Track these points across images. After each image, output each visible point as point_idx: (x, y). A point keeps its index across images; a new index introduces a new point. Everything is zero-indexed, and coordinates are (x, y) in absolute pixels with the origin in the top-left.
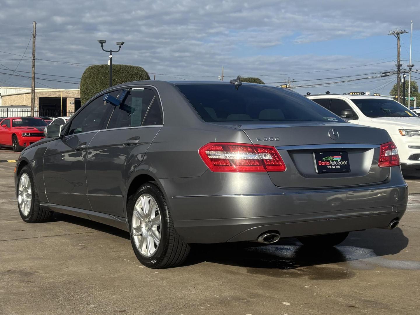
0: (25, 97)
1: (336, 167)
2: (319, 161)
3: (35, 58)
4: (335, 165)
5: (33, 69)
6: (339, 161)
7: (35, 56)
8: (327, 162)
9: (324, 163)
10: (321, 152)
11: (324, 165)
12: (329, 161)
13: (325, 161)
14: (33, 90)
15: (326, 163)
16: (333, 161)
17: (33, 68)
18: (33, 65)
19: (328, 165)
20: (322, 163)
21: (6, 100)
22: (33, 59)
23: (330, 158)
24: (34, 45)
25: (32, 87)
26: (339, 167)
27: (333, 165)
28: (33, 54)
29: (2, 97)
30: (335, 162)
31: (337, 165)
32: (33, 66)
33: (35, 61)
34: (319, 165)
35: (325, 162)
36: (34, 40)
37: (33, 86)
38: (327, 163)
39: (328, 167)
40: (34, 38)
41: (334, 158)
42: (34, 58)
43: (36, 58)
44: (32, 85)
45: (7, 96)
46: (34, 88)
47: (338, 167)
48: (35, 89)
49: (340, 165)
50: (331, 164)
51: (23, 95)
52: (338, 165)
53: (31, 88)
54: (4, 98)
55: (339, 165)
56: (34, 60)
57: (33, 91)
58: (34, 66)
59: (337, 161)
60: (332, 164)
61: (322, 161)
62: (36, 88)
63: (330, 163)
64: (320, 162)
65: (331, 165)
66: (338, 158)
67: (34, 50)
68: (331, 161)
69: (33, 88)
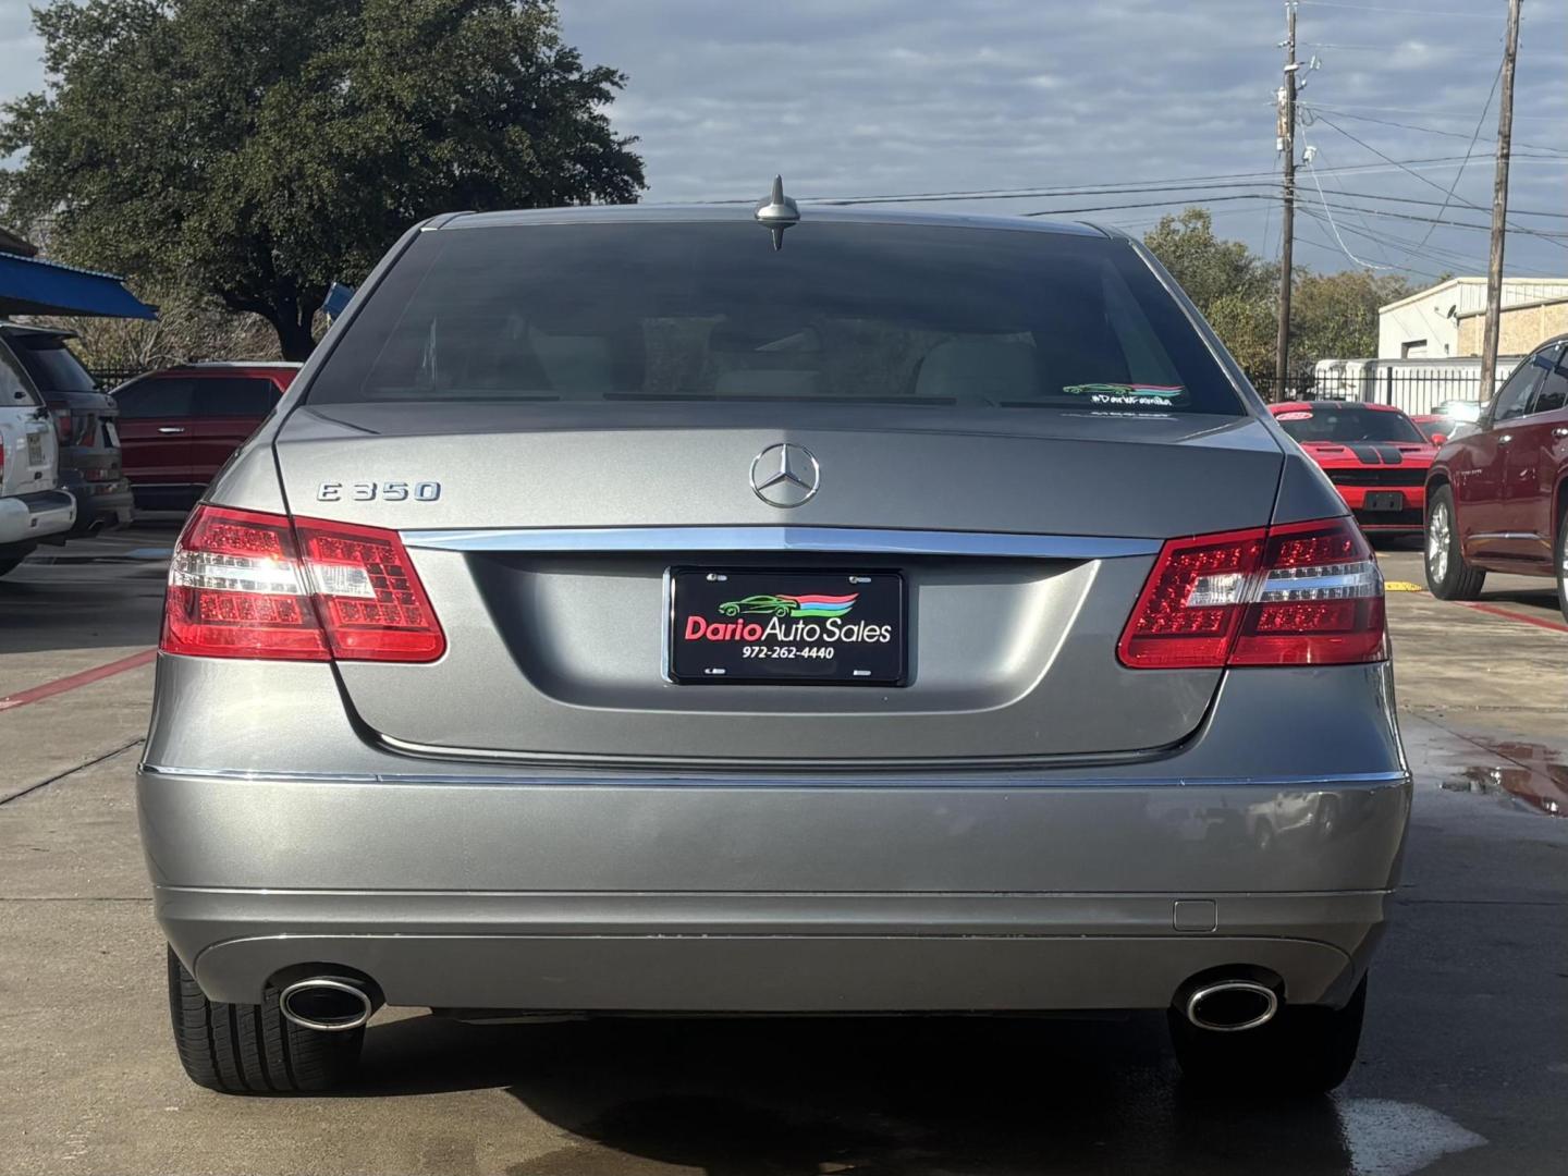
0: (1543, 319)
1: (805, 653)
2: (691, 619)
3: (1509, 148)
4: (801, 645)
5: (1497, 197)
6: (834, 624)
7: (1509, 144)
8: (744, 626)
9: (721, 627)
10: (717, 571)
11: (720, 637)
12: (763, 621)
13: (734, 620)
14: (1495, 290)
15: (734, 631)
16: (788, 621)
17: (1497, 191)
18: (1498, 180)
19: (751, 644)
20: (707, 631)
21: (1474, 332)
22: (1499, 154)
23: (774, 601)
24: (1509, 92)
25: (1490, 275)
26: (826, 653)
27: (782, 644)
28: (1500, 133)
29: (1462, 322)
30: (801, 626)
31: (811, 645)
32: (1501, 182)
33: (1507, 164)
34: (688, 635)
35: (731, 627)
36: (1509, 73)
37: (1495, 268)
38: (741, 631)
39: (747, 652)
40: (1511, 65)
41: (802, 606)
42: (1505, 151)
43: (1513, 149)
44: (1491, 266)
45: (1478, 317)
46: (1500, 277)
47: (822, 654)
48: (1504, 280)
49: (838, 645)
50: (773, 637)
51: (1536, 309)
52: (820, 644)
53: (1486, 280)
54: (1467, 324)
55: (827, 645)
56: (1506, 156)
57: (1495, 293)
58: (1503, 185)
59: (821, 621)
60: (781, 637)
61: (713, 617)
62: (1506, 277)
63: (768, 631)
64: (696, 624)
65: (772, 642)
66: (834, 608)
67: (1508, 114)
68: (775, 619)
69: (1496, 277)
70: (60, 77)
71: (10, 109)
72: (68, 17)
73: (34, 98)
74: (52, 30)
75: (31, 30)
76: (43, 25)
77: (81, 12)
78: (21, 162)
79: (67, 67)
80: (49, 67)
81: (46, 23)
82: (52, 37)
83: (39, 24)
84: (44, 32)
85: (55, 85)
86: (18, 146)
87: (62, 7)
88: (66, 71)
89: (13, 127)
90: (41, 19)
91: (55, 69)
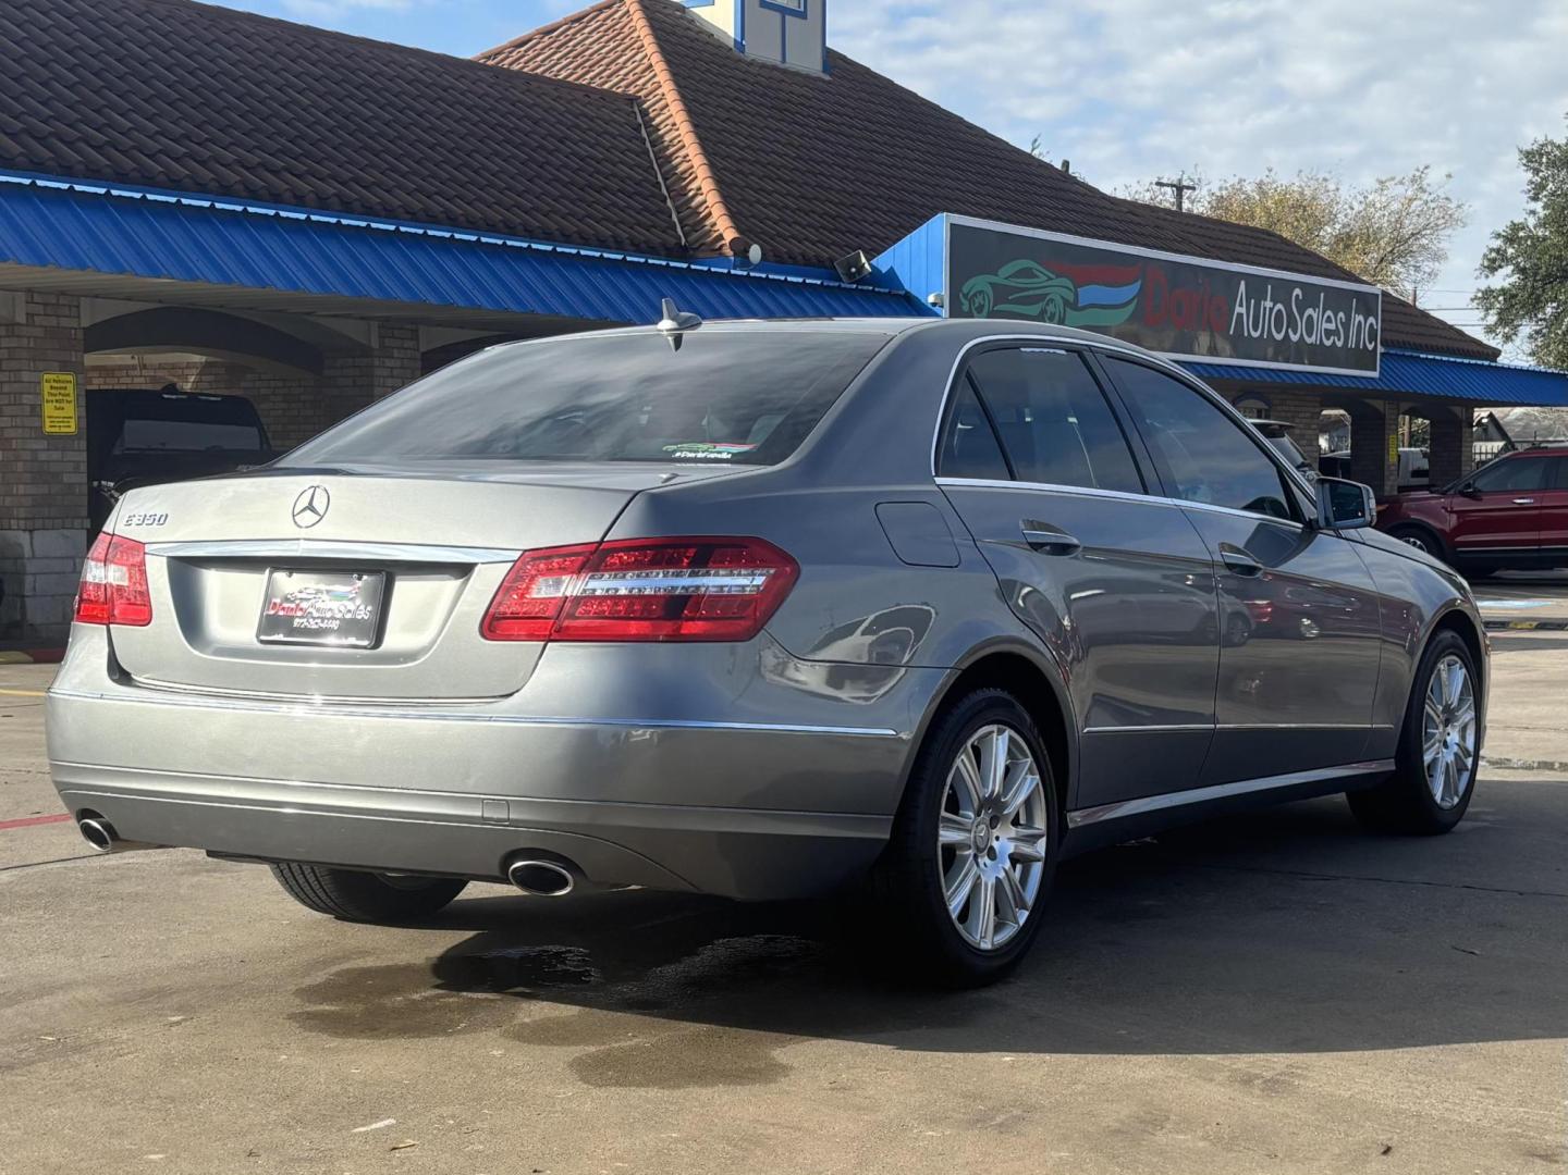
70: (1538, 206)
71: (1498, 236)
72: (1548, 153)
73: (1515, 225)
74: (1536, 165)
75: (1518, 167)
76: (1528, 162)
77: (1559, 147)
78: (1504, 280)
79: (1545, 196)
80: (1530, 197)
81: (1531, 158)
82: (1536, 172)
83: (1524, 161)
84: (1528, 168)
85: (1533, 212)
86: (1500, 267)
87: (1542, 146)
88: (1545, 200)
89: (1498, 251)
90: (1527, 157)
91: (1535, 198)
